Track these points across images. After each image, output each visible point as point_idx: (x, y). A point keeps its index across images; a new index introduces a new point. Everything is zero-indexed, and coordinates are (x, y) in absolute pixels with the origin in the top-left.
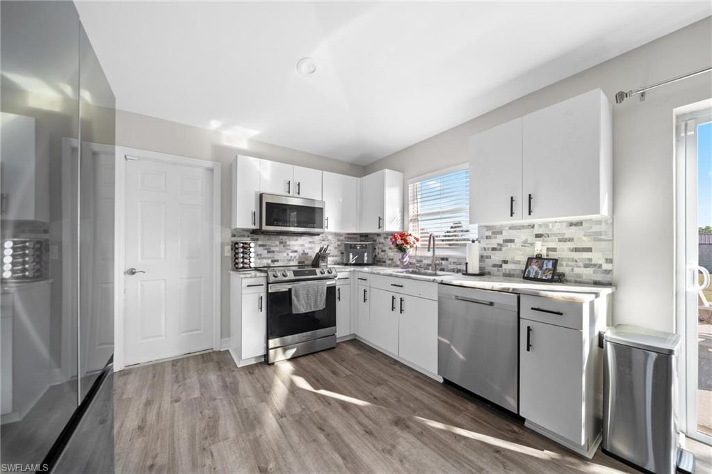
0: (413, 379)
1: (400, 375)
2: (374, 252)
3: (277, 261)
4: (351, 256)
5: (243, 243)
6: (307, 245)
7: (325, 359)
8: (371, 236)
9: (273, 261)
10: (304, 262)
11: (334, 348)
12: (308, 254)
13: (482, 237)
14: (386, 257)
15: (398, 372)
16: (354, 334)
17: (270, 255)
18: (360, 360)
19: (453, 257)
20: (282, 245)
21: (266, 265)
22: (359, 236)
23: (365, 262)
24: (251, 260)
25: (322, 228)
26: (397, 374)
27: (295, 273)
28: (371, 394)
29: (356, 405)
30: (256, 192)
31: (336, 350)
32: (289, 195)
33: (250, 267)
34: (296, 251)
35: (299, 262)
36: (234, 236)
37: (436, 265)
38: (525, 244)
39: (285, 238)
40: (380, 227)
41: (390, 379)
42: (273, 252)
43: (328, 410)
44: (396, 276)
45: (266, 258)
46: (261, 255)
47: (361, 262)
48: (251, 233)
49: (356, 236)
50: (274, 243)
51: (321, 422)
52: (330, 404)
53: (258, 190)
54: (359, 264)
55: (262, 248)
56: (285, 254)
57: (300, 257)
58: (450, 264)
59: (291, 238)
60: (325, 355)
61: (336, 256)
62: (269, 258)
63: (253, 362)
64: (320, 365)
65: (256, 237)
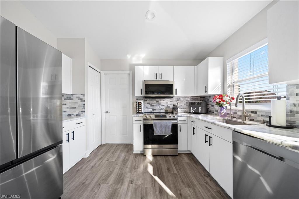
0: (215, 192)
1: (207, 186)
2: (207, 106)
3: (155, 110)
4: (192, 108)
5: (138, 102)
6: (169, 103)
7: (169, 160)
8: (206, 97)
9: (153, 110)
10: (167, 111)
11: (177, 156)
12: (169, 107)
13: (291, 95)
14: (214, 109)
15: (207, 183)
16: (190, 151)
17: (152, 107)
18: (187, 167)
19: (261, 111)
20: (157, 103)
21: (150, 112)
22: (199, 97)
23: (200, 112)
24: (142, 109)
25: (173, 94)
26: (205, 184)
27: (156, 116)
28: (180, 191)
29: (167, 193)
30: (142, 80)
31: (177, 157)
32: (156, 80)
33: (141, 112)
34: (163, 106)
35: (165, 111)
36: (137, 99)
37: (245, 116)
39: (158, 100)
40: (205, 92)
41: (198, 186)
42: (153, 106)
43: (152, 190)
44: (207, 122)
45: (150, 109)
46: (148, 107)
47: (197, 112)
48: (144, 98)
49: (197, 98)
50: (154, 102)
51: (145, 195)
52: (155, 186)
53: (143, 79)
54: (196, 113)
55: (148, 104)
56: (159, 107)
57: (165, 109)
58: (259, 116)
59: (161, 99)
60: (170, 158)
61: (185, 108)
62: (151, 109)
63: (139, 153)
64: (165, 163)
65: (146, 99)
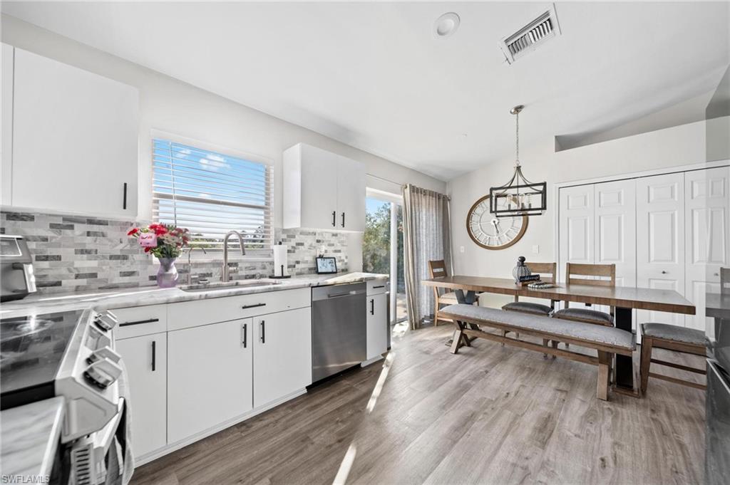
38: (311, 247)
